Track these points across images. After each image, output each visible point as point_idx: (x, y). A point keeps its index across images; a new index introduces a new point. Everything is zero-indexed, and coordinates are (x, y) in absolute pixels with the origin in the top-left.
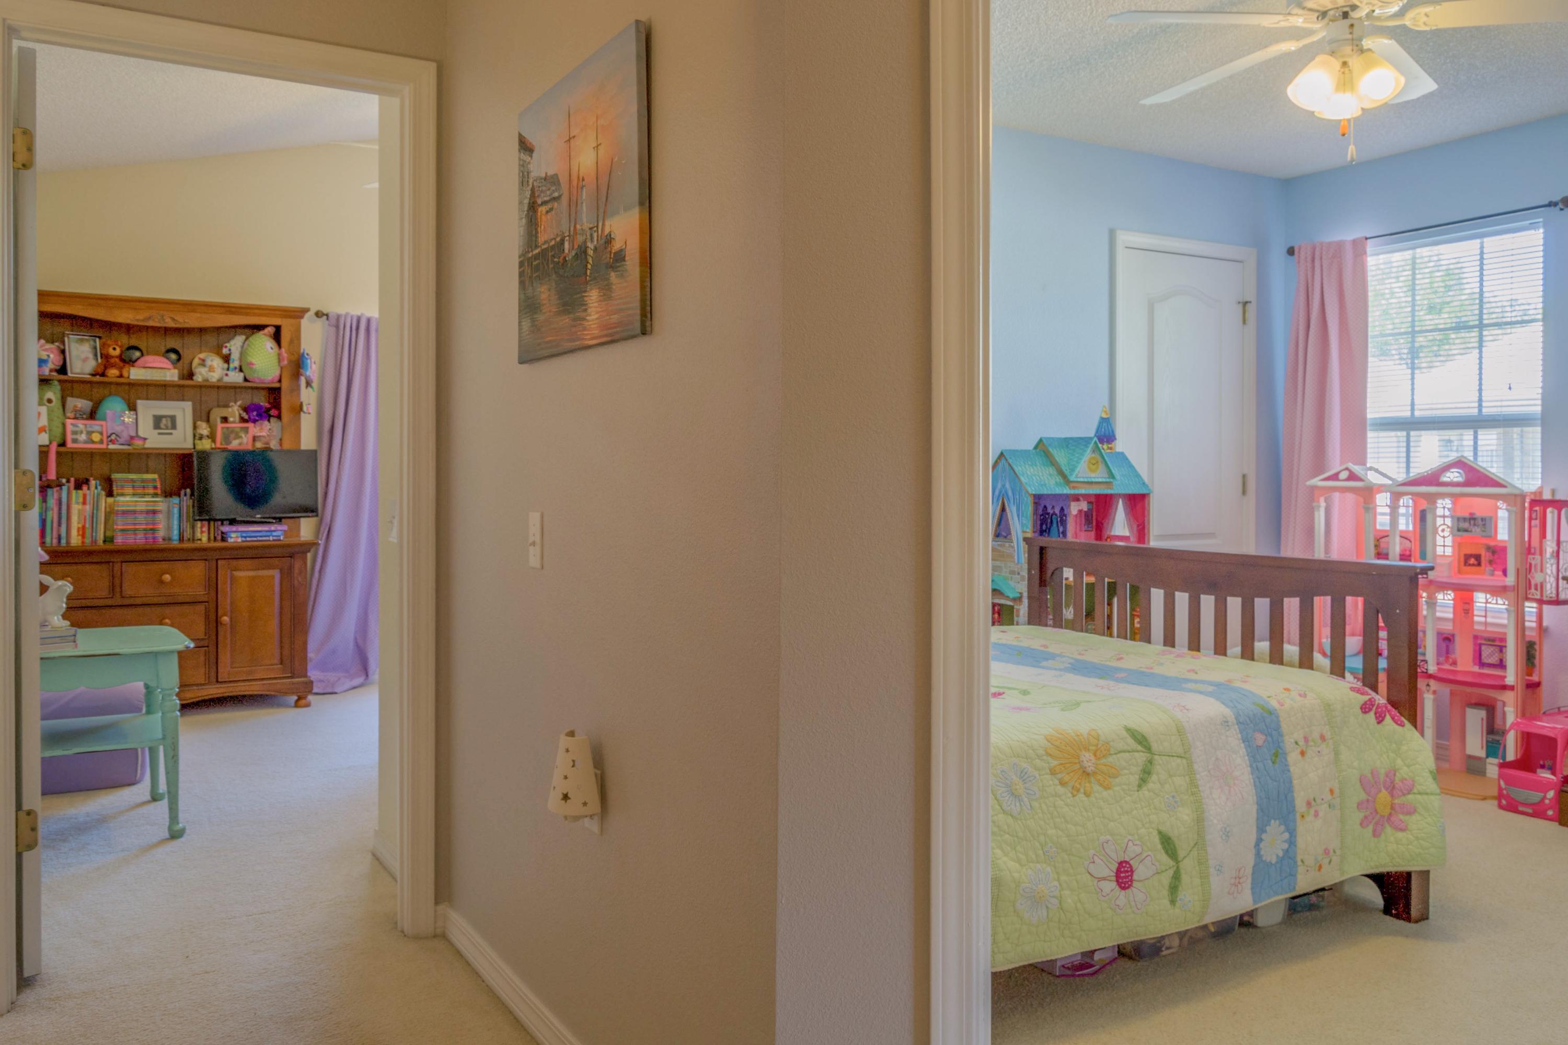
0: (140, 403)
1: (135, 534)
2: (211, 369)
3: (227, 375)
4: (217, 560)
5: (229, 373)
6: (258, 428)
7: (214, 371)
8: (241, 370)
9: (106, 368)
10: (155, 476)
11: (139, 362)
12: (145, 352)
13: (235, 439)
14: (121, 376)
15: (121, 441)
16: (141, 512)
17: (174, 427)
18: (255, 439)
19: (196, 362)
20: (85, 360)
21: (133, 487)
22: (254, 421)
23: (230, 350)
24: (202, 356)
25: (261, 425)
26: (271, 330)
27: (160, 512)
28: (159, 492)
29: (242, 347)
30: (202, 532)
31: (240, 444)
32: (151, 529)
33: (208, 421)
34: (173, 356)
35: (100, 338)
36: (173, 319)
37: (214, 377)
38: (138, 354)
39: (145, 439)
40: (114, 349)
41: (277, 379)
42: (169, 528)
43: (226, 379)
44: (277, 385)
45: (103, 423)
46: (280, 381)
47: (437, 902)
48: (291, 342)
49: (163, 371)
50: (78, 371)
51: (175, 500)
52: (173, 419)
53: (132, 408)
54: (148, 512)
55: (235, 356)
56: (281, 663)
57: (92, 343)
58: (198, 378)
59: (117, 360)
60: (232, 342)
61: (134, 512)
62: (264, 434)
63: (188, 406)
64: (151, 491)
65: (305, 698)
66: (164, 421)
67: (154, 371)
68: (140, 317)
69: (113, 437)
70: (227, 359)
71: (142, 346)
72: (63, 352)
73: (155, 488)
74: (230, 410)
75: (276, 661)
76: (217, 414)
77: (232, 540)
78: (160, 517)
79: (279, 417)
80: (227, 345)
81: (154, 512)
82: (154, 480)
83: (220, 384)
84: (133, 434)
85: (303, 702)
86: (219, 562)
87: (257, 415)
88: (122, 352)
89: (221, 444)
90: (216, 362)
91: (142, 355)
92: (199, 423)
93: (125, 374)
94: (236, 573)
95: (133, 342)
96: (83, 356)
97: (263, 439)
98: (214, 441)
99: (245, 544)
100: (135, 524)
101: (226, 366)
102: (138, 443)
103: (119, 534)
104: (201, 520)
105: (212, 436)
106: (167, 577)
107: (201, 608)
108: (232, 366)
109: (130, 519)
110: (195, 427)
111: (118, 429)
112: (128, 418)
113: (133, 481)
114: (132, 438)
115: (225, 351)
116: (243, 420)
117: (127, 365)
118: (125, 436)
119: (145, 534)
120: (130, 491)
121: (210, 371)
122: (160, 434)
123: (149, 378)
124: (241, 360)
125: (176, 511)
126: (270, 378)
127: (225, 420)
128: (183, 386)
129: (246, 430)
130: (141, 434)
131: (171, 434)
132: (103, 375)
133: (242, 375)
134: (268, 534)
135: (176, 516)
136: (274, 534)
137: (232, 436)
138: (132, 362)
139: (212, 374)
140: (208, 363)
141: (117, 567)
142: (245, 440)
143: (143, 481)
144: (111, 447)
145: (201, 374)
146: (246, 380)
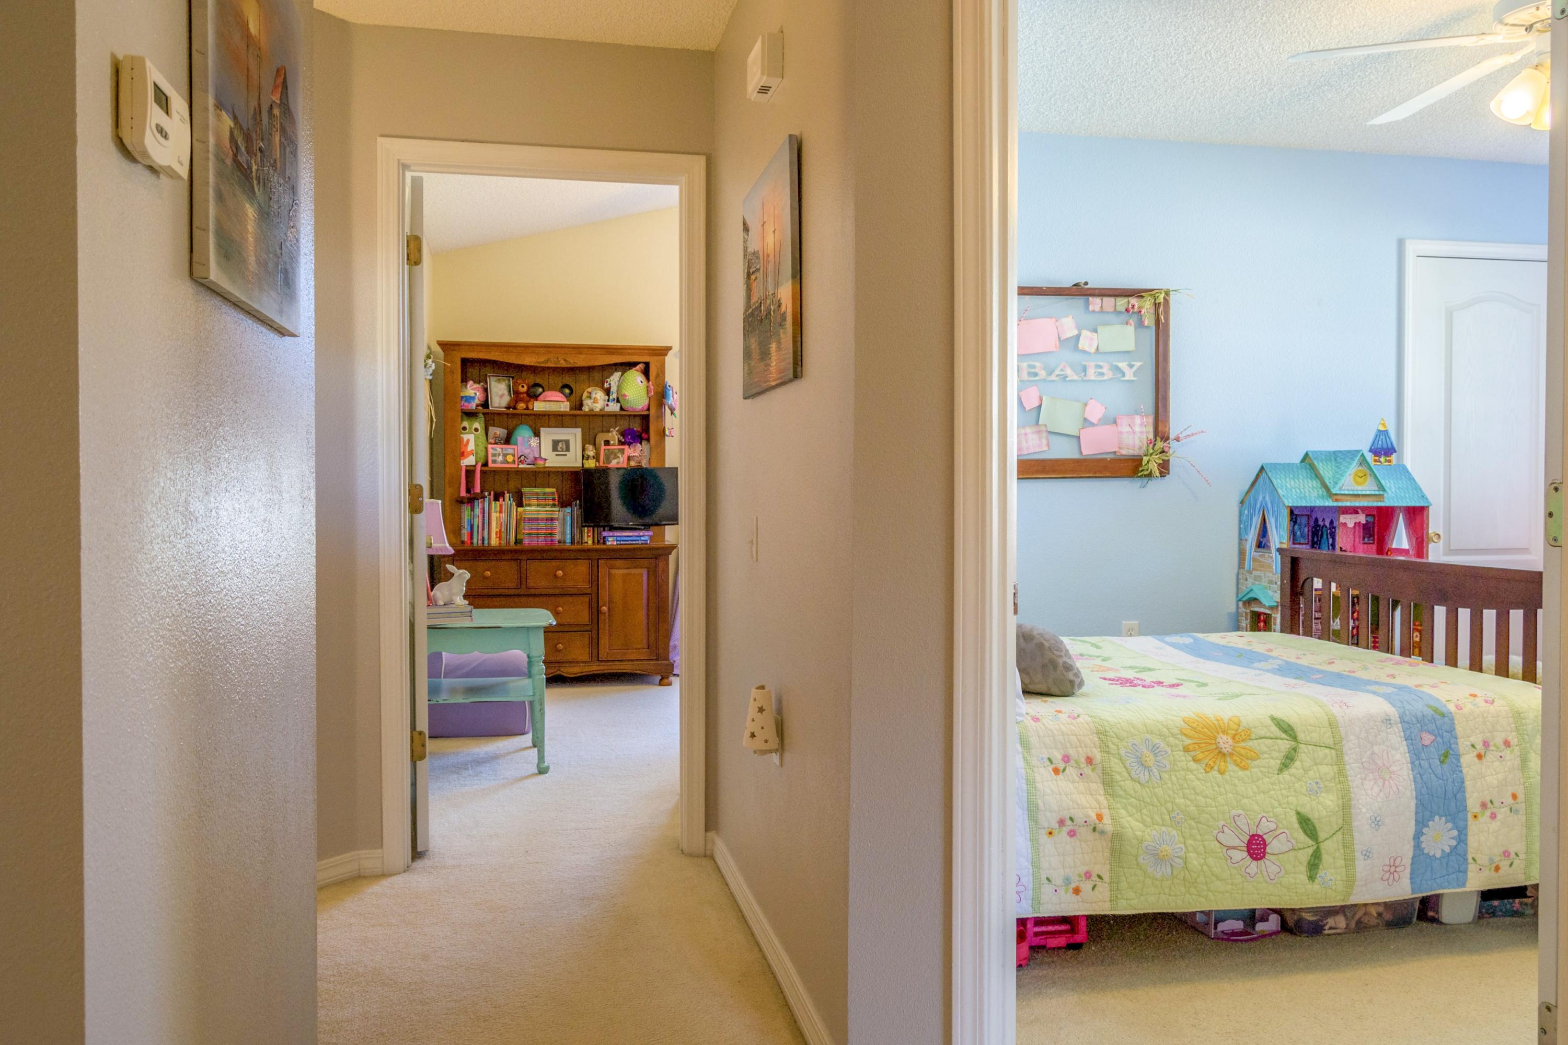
0: (543, 431)
1: (538, 537)
2: (595, 401)
3: (607, 405)
4: (598, 559)
5: (609, 403)
6: (632, 450)
7: (597, 403)
8: (618, 401)
9: (516, 402)
10: (554, 490)
11: (541, 397)
12: (546, 388)
13: (614, 459)
14: (527, 408)
15: (528, 461)
16: (542, 519)
17: (568, 449)
18: (629, 458)
19: (585, 395)
20: (502, 396)
21: (538, 499)
22: (629, 444)
23: (610, 384)
24: (589, 390)
25: (635, 446)
26: (641, 366)
27: (557, 519)
28: (557, 503)
29: (619, 381)
30: (588, 536)
31: (618, 463)
32: (550, 534)
33: (594, 444)
34: (567, 391)
35: (513, 378)
36: (565, 360)
37: (598, 407)
38: (541, 390)
39: (545, 460)
40: (523, 387)
41: (646, 408)
42: (564, 533)
43: (607, 409)
44: (646, 413)
45: (515, 447)
46: (648, 409)
47: (707, 829)
48: (657, 376)
49: (558, 403)
50: (496, 405)
51: (568, 510)
52: (567, 443)
53: (537, 434)
54: (547, 519)
55: (614, 389)
56: (648, 648)
57: (507, 382)
58: (586, 409)
59: (525, 395)
60: (612, 378)
61: (537, 519)
62: (637, 454)
63: (578, 431)
64: (551, 502)
65: (668, 678)
66: (560, 444)
67: (552, 403)
68: (542, 359)
69: (522, 458)
70: (608, 392)
71: (545, 384)
72: (486, 390)
73: (554, 500)
74: (610, 434)
75: (646, 646)
76: (601, 438)
77: (610, 543)
78: (556, 523)
79: (648, 440)
80: (608, 380)
81: (552, 520)
82: (553, 494)
83: (602, 413)
84: (537, 456)
85: (666, 681)
86: (600, 561)
87: (631, 438)
88: (529, 388)
89: (604, 463)
90: (599, 395)
91: (544, 391)
92: (587, 445)
93: (530, 407)
94: (613, 571)
95: (538, 381)
96: (500, 393)
97: (636, 459)
98: (598, 460)
99: (618, 546)
100: (538, 529)
101: (607, 398)
102: (540, 463)
103: (526, 537)
104: (588, 527)
105: (597, 457)
106: (560, 573)
107: (586, 599)
108: (611, 397)
109: (534, 525)
110: (584, 450)
111: (526, 451)
112: (534, 442)
113: (537, 494)
114: (536, 459)
115: (606, 385)
116: (621, 443)
117: (532, 400)
118: (531, 457)
119: (545, 537)
120: (535, 502)
121: (594, 402)
122: (557, 455)
123: (548, 410)
124: (618, 391)
125: (569, 518)
126: (640, 407)
127: (607, 443)
128: (575, 416)
129: (622, 451)
130: (543, 456)
131: (566, 455)
132: (515, 408)
133: (619, 405)
134: (638, 538)
135: (569, 523)
136: (642, 538)
137: (612, 456)
138: (536, 397)
139: (595, 405)
140: (593, 395)
141: (523, 563)
142: (621, 459)
143: (544, 494)
144: (521, 466)
145: (588, 406)
146: (622, 409)
